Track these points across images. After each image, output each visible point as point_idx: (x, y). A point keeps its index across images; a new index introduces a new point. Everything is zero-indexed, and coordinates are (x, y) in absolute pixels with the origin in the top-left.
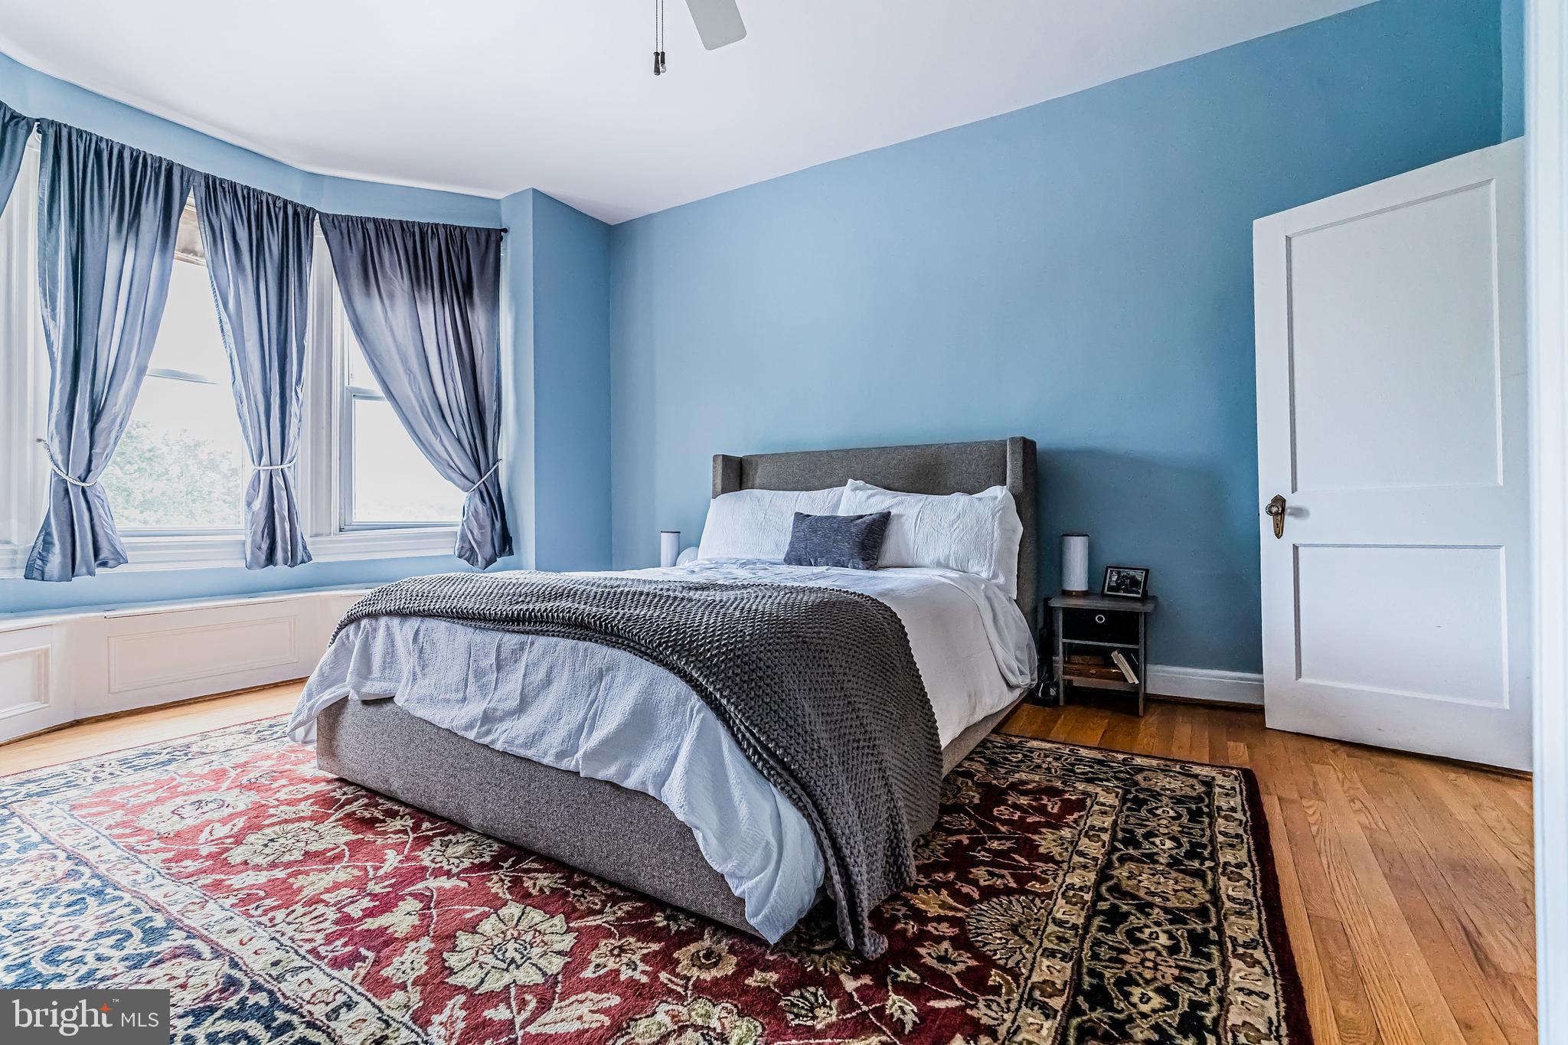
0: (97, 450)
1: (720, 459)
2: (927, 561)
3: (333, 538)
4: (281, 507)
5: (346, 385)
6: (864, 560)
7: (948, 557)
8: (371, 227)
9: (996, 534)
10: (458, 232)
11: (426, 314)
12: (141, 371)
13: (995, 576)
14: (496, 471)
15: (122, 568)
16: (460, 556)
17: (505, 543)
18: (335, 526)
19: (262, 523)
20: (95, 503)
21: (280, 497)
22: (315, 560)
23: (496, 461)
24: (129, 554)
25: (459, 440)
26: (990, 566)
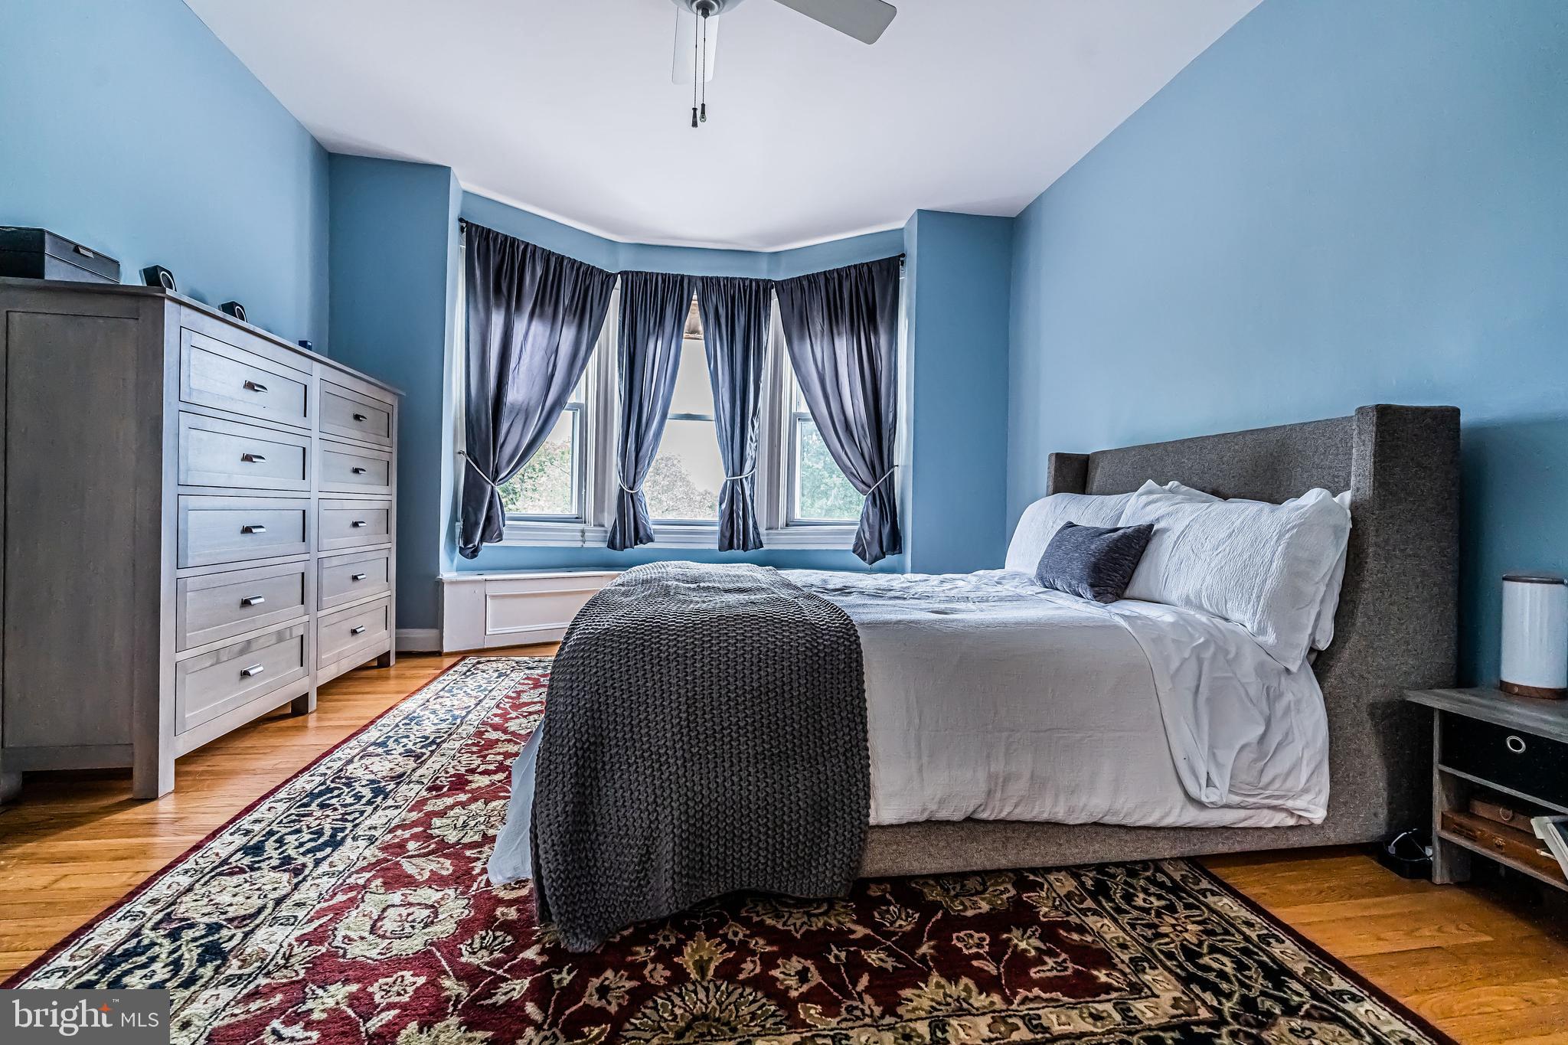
0: (638, 470)
1: (1053, 458)
2: (1174, 596)
3: (780, 531)
4: (738, 508)
5: (794, 410)
6: (1092, 586)
7: (1199, 594)
8: (805, 283)
9: (1274, 565)
10: (865, 268)
11: (842, 345)
12: (664, 416)
13: (1262, 631)
14: (892, 475)
15: (649, 545)
16: (854, 551)
17: (895, 543)
18: (782, 521)
19: (727, 518)
20: (637, 504)
21: (738, 500)
22: (766, 547)
23: (891, 466)
24: (656, 537)
25: (862, 455)
26: (1254, 614)
